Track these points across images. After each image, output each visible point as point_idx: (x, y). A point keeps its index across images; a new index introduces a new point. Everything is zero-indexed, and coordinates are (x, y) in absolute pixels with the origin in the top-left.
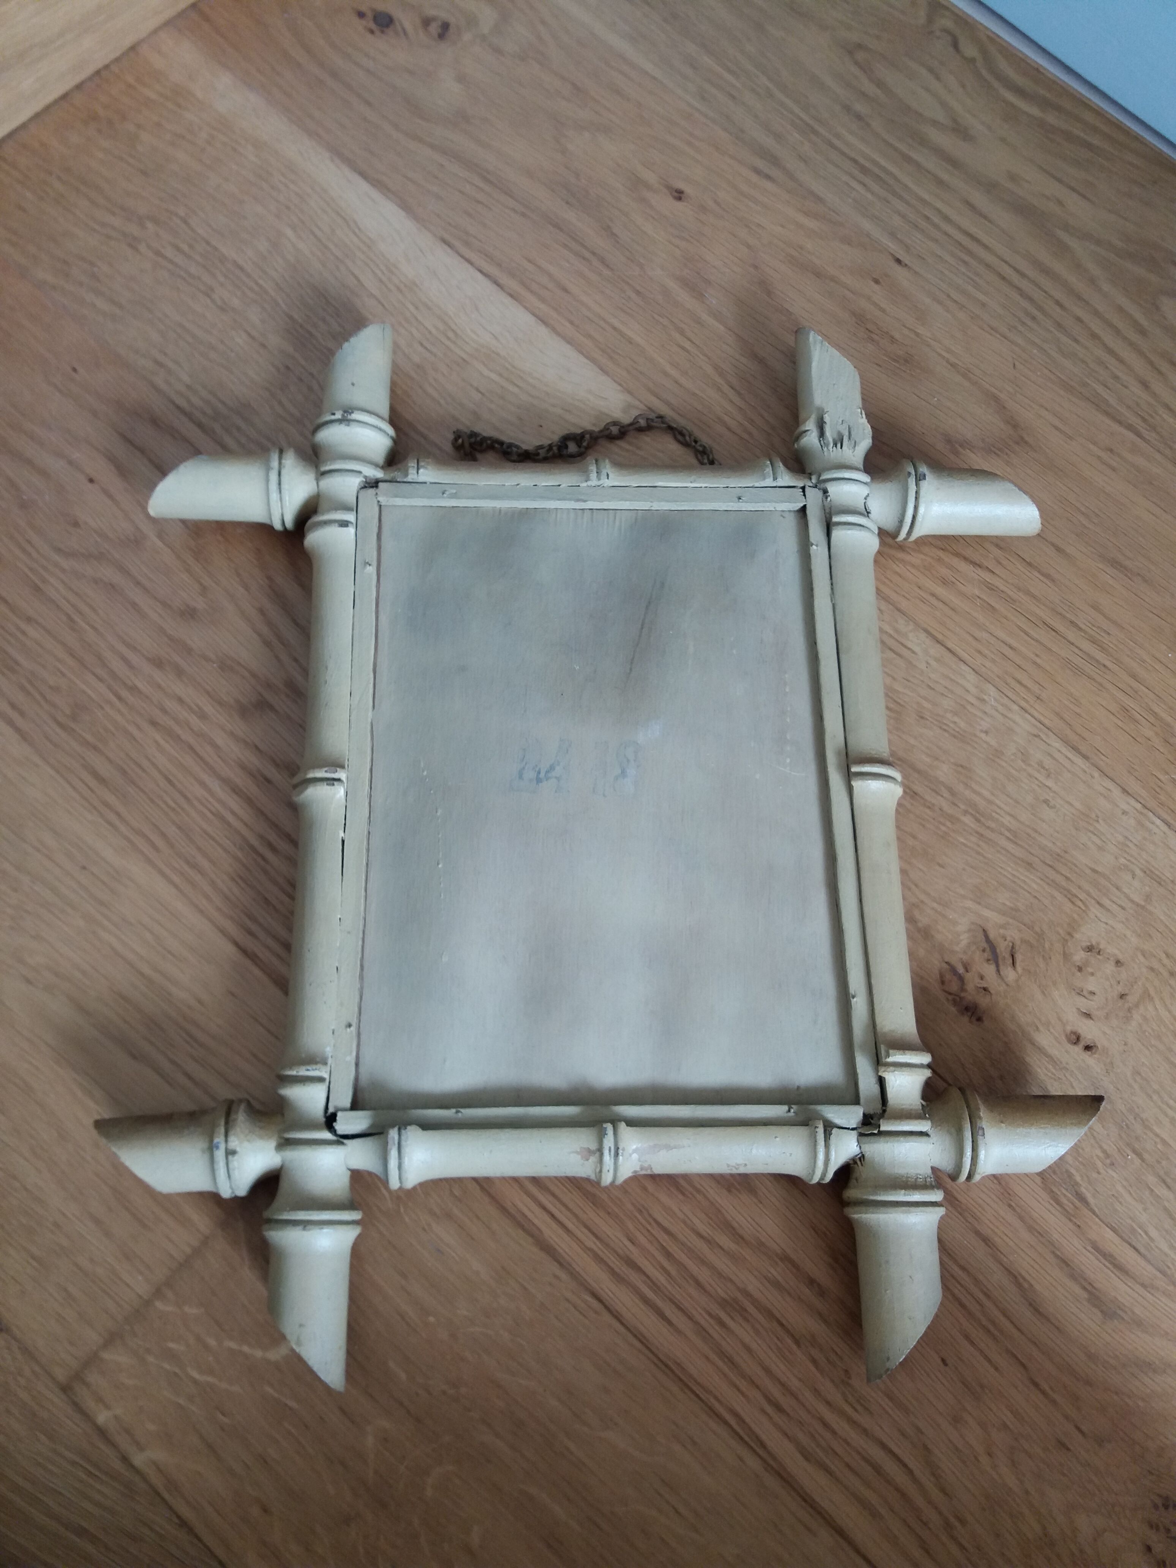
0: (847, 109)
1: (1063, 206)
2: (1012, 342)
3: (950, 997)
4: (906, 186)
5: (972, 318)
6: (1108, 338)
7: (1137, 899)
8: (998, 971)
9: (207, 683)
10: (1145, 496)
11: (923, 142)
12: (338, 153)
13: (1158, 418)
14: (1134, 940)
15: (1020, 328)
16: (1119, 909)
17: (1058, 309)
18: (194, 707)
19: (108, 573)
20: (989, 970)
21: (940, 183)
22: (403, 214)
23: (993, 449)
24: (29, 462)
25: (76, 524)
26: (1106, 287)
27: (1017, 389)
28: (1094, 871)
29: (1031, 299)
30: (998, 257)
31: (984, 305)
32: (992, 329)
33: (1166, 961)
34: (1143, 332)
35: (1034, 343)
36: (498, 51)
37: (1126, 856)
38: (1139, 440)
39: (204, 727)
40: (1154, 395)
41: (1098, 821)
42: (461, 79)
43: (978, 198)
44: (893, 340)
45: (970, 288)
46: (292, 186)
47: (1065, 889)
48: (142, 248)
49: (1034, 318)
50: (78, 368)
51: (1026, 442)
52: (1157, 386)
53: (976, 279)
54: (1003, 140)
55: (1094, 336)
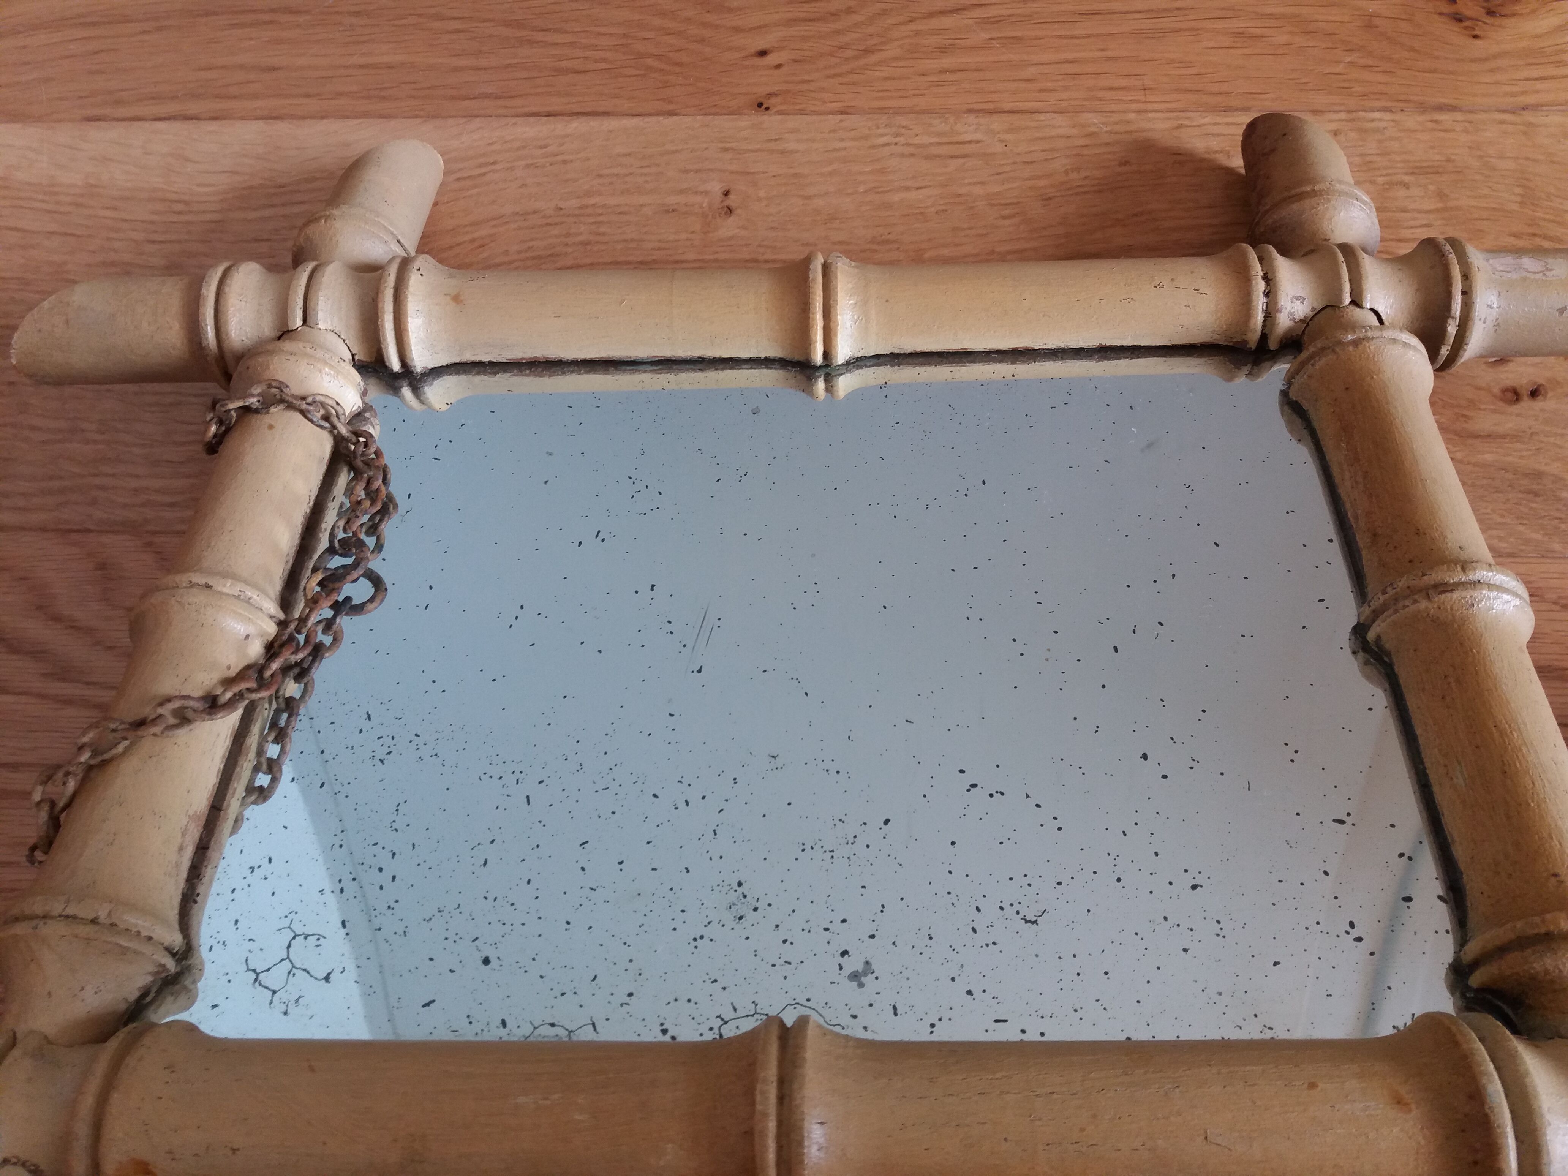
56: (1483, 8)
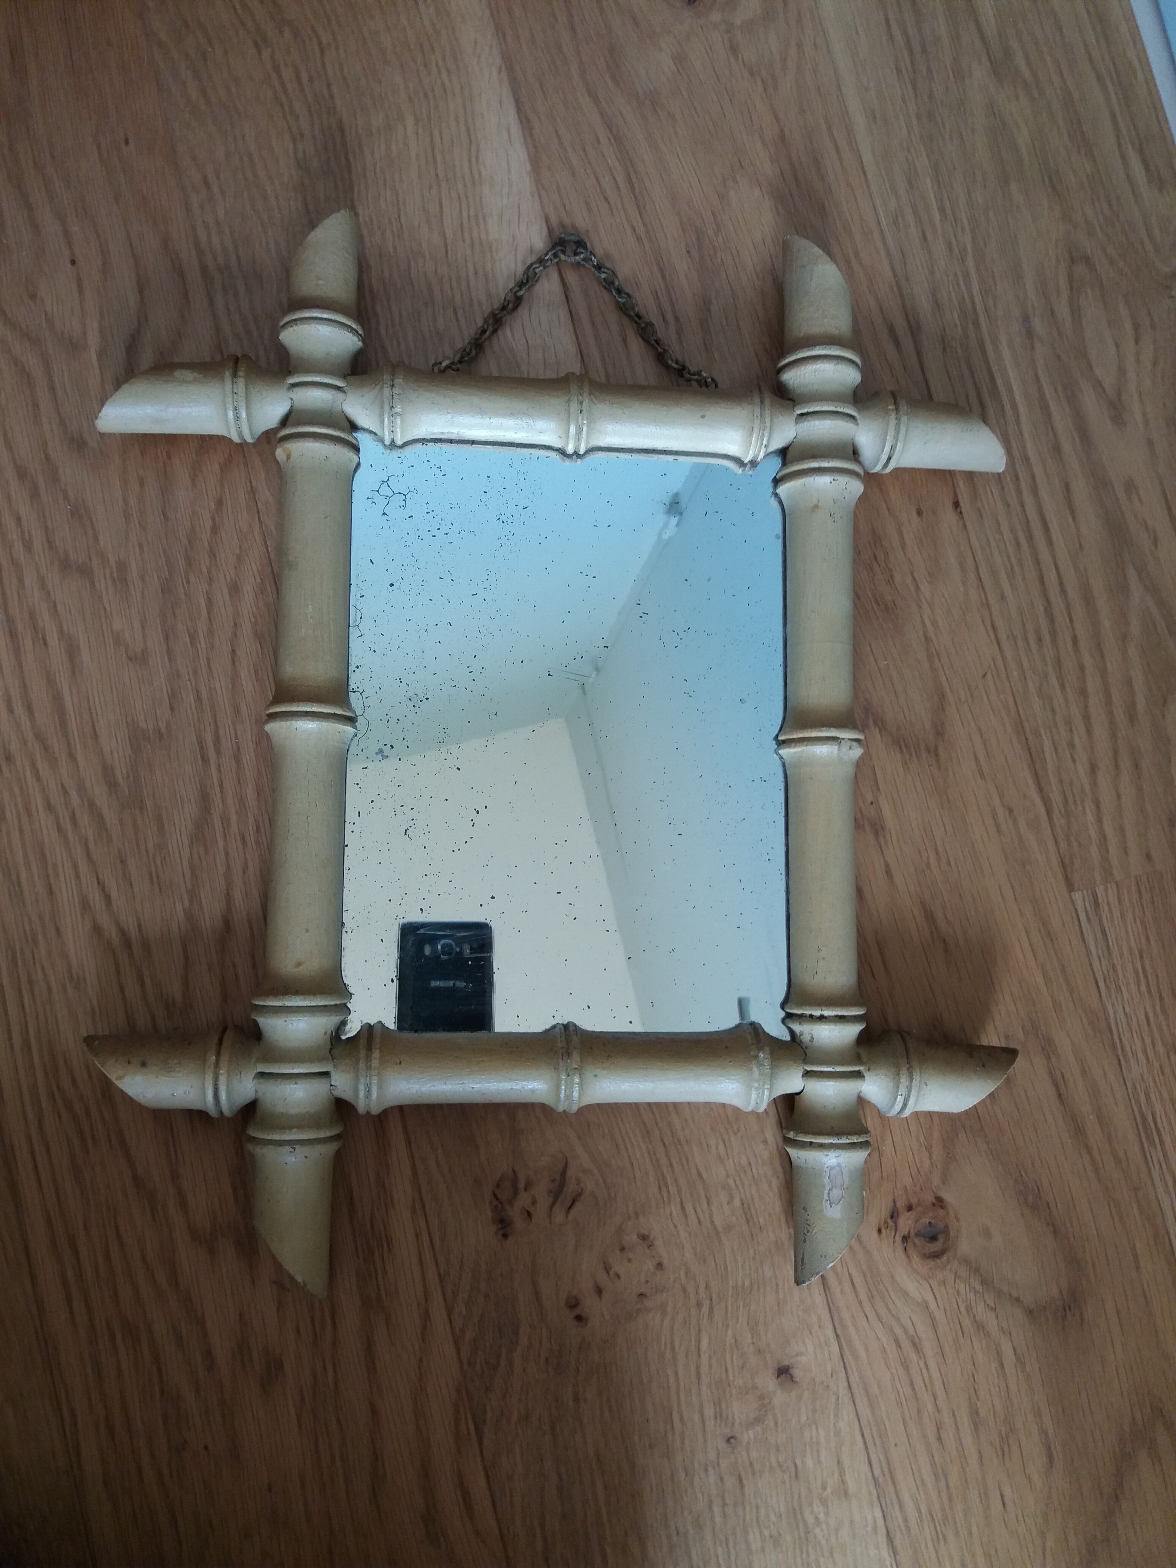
0: (1026, 319)
1: (1156, 545)
2: (1001, 650)
3: (495, 1202)
4: (1021, 433)
5: (982, 604)
6: (1095, 702)
7: (718, 1223)
8: (552, 1207)
9: (52, 522)
10: (1008, 874)
11: (1072, 397)
12: (509, 65)
13: (1080, 807)
14: (688, 1255)
15: (1020, 643)
16: (696, 1221)
17: (1070, 645)
18: (27, 534)
19: (32, 361)
20: (544, 1200)
21: (1057, 449)
22: (528, 168)
23: (902, 742)
24: (29, 207)
25: (33, 297)
26: (1133, 652)
27: (970, 699)
28: (700, 1175)
29: (1051, 619)
30: (1054, 558)
31: (1003, 597)
32: (993, 626)
33: (702, 1290)
34: (1132, 718)
35: (1020, 665)
36: (734, 49)
37: (737, 1179)
38: (1046, 818)
39: (22, 558)
40: (1094, 784)
41: (736, 1134)
42: (680, 59)
43: (1081, 489)
44: (891, 580)
45: (1003, 575)
46: (444, 76)
47: (663, 1175)
48: (266, 54)
49: (1040, 640)
50: (131, 141)
51: (937, 755)
52: (1104, 780)
53: (1017, 569)
54: (1150, 443)
55: (1083, 692)
56: (909, 1232)
